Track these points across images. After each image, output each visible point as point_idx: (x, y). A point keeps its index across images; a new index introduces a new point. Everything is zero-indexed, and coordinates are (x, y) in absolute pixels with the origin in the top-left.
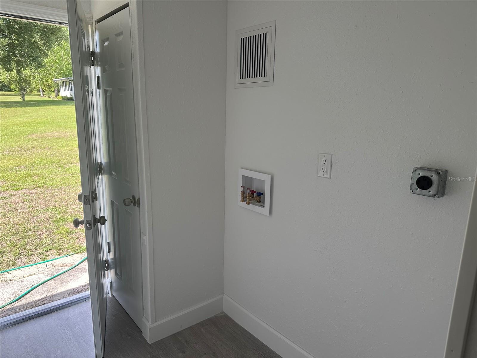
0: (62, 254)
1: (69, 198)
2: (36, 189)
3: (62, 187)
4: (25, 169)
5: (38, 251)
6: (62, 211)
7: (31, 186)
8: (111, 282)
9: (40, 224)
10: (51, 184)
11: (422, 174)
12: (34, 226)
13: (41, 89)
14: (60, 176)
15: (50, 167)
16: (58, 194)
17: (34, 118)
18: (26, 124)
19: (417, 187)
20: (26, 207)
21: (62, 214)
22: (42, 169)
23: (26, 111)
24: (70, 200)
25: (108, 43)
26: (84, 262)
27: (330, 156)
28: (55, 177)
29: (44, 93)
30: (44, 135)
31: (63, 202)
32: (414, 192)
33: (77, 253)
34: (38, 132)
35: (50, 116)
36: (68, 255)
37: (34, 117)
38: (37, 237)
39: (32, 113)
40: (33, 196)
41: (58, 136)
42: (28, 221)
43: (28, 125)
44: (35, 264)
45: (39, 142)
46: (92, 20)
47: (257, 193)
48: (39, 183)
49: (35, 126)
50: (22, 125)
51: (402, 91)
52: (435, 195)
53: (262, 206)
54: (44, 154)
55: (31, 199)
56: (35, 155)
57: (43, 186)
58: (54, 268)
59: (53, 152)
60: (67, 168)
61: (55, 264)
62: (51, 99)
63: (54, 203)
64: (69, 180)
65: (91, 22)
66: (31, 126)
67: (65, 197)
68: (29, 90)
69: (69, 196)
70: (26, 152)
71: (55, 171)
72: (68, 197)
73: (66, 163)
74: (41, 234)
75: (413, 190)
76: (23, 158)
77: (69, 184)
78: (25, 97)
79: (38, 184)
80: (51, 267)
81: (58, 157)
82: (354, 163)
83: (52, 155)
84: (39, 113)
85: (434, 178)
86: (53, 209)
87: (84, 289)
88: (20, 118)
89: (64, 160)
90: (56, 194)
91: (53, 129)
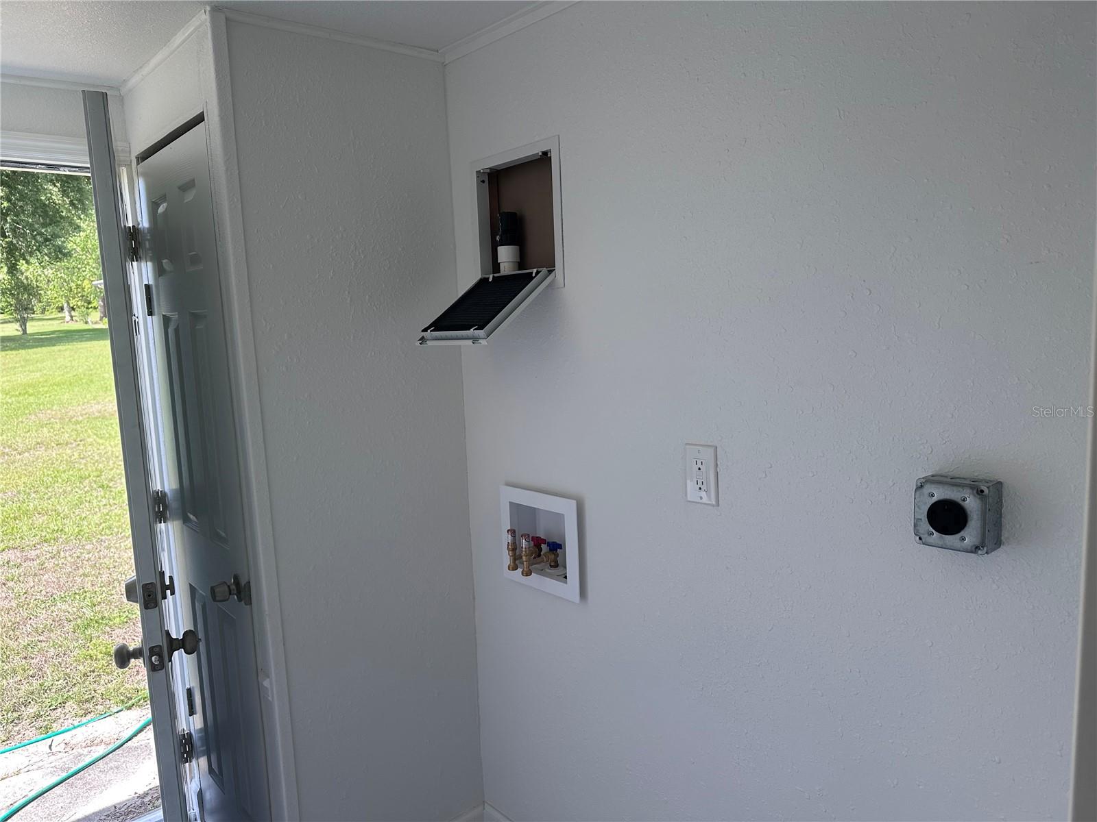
0: (92, 713)
1: (117, 564)
2: (39, 547)
3: (103, 538)
4: (16, 499)
5: (32, 710)
6: (99, 600)
7: (27, 540)
8: (201, 789)
9: (41, 638)
10: (76, 531)
11: (940, 494)
12: (26, 644)
13: (65, 305)
14: (100, 511)
15: (77, 490)
16: (90, 555)
17: (45, 375)
18: (25, 389)
19: (931, 529)
20: (11, 595)
21: (97, 608)
22: (58, 496)
23: (28, 357)
24: (121, 569)
25: (165, 207)
26: (147, 729)
27: (711, 451)
28: (88, 513)
29: (73, 313)
30: (67, 412)
31: (103, 576)
32: (924, 540)
33: (129, 708)
34: (53, 406)
35: (82, 367)
36: (106, 715)
37: (45, 372)
38: (31, 673)
39: (43, 361)
40: (31, 565)
41: (100, 412)
42: (13, 630)
43: (31, 391)
44: (22, 744)
45: (54, 431)
46: (128, 155)
47: (549, 544)
48: (48, 530)
49: (46, 392)
50: (17, 393)
51: (869, 290)
52: (977, 548)
53: (561, 578)
54: (65, 459)
55: (25, 575)
56: (43, 463)
57: (56, 540)
58: (70, 752)
59: (86, 451)
60: (117, 490)
61: (73, 742)
62: (90, 326)
63: (80, 580)
64: (120, 519)
65: (128, 159)
66: (39, 392)
67: (108, 563)
68: (37, 308)
69: (118, 561)
70: (22, 456)
71: (88, 499)
72: (116, 562)
73: (115, 478)
74: (43, 662)
75: (922, 536)
76: (13, 472)
77: (120, 530)
78: (27, 324)
79: (43, 534)
80: (62, 750)
81: (96, 464)
82: (771, 467)
83: (83, 458)
84: (59, 360)
85: (971, 504)
86: (77, 597)
87: (143, 803)
88: (13, 376)
89: (112, 469)
90: (87, 556)
91: (88, 396)
